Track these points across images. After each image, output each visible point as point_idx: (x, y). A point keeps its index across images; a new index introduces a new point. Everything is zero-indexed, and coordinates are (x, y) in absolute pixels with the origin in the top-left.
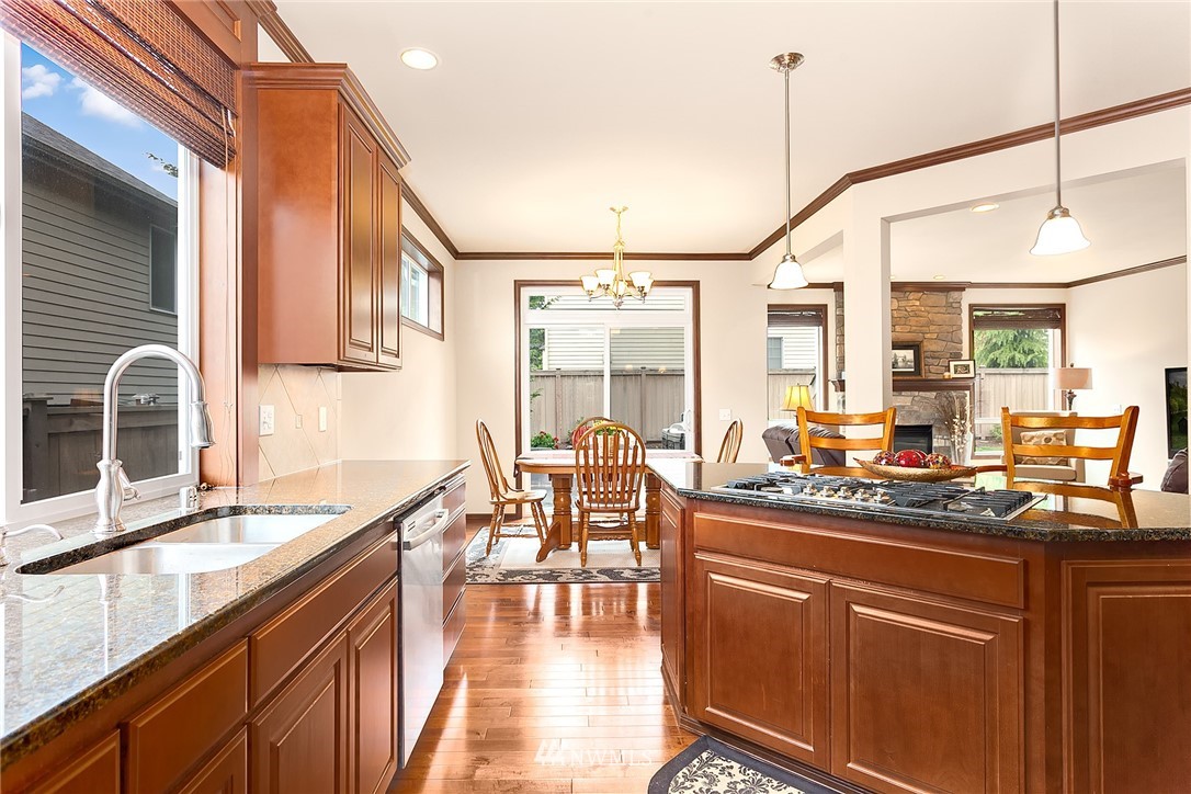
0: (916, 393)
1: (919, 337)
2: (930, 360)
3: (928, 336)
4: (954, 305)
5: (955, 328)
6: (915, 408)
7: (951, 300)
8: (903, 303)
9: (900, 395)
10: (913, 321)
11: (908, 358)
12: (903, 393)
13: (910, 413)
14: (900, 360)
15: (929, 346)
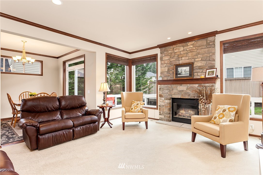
0: (189, 85)
1: (192, 61)
2: (198, 70)
3: (196, 60)
4: (211, 44)
5: (211, 54)
6: (188, 91)
7: (208, 42)
8: (185, 48)
9: (181, 86)
10: (190, 54)
11: (187, 70)
12: (183, 85)
13: (186, 93)
14: (183, 71)
15: (196, 64)
